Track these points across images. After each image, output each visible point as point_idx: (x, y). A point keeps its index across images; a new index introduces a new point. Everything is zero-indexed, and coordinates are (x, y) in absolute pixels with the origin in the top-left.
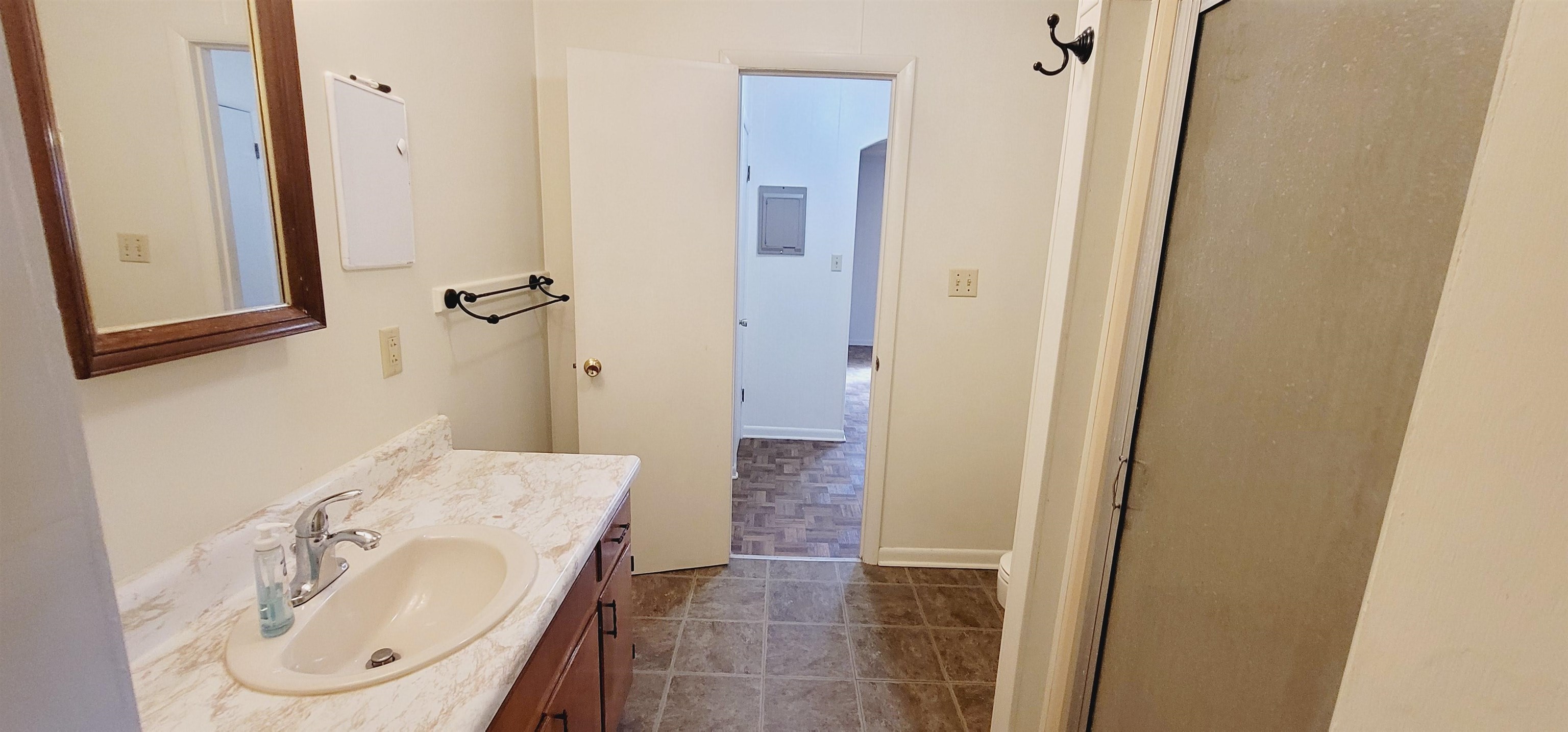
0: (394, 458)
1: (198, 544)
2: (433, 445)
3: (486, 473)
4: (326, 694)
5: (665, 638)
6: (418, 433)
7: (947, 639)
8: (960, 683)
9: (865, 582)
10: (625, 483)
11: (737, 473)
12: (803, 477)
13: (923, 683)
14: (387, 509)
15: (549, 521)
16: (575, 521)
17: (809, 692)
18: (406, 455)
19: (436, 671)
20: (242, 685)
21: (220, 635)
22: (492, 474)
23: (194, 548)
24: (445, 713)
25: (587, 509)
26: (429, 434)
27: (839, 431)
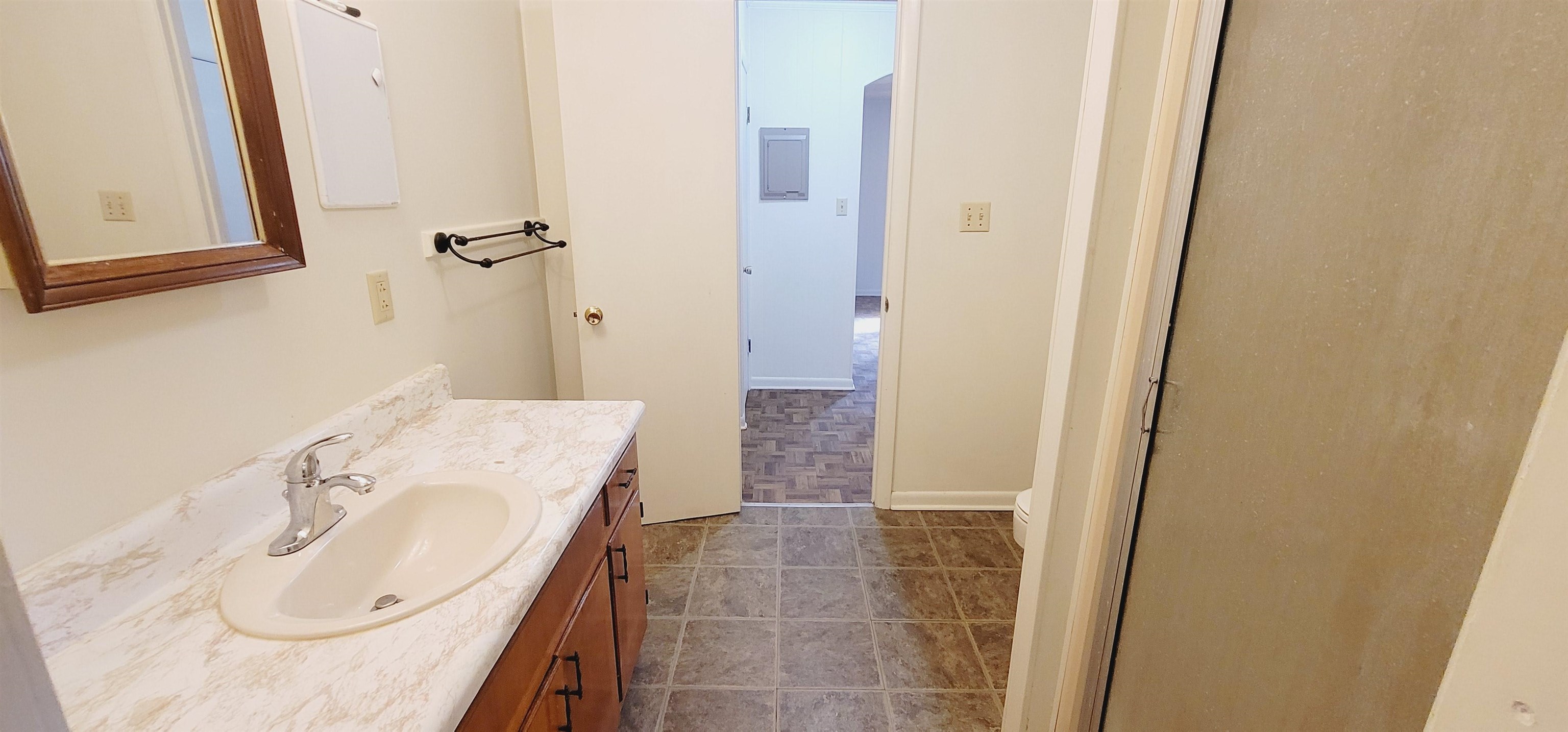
0: (391, 407)
1: (186, 492)
2: (432, 394)
3: (487, 421)
4: (324, 638)
5: (679, 584)
6: (415, 382)
7: (962, 579)
8: (977, 622)
9: (878, 525)
10: (629, 427)
11: (746, 424)
12: (813, 426)
13: (939, 622)
14: (387, 457)
15: (552, 465)
16: (579, 465)
17: (824, 633)
18: (403, 403)
19: (437, 613)
20: (237, 630)
21: (215, 582)
22: (493, 421)
23: (182, 496)
24: (446, 654)
25: (591, 452)
26: (427, 383)
27: (848, 380)
